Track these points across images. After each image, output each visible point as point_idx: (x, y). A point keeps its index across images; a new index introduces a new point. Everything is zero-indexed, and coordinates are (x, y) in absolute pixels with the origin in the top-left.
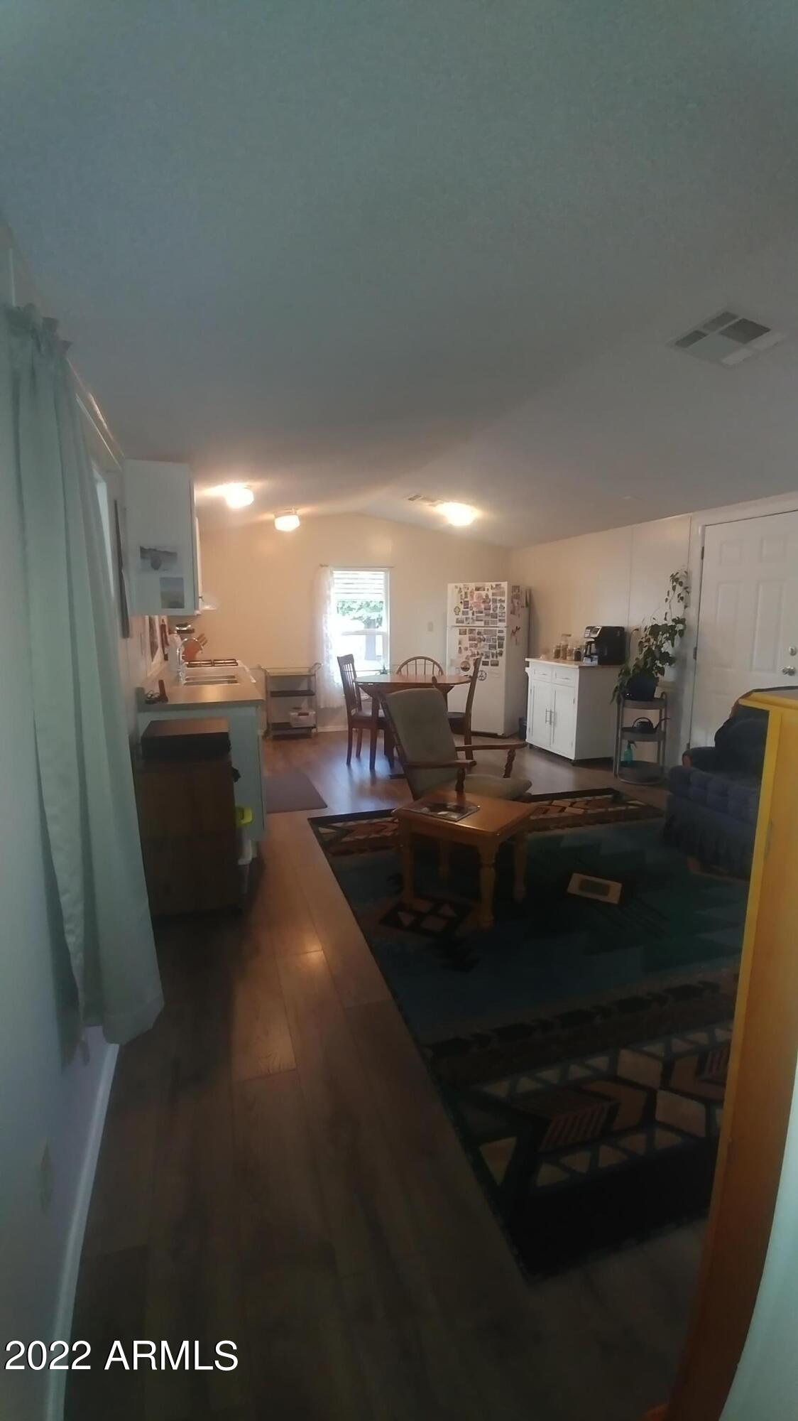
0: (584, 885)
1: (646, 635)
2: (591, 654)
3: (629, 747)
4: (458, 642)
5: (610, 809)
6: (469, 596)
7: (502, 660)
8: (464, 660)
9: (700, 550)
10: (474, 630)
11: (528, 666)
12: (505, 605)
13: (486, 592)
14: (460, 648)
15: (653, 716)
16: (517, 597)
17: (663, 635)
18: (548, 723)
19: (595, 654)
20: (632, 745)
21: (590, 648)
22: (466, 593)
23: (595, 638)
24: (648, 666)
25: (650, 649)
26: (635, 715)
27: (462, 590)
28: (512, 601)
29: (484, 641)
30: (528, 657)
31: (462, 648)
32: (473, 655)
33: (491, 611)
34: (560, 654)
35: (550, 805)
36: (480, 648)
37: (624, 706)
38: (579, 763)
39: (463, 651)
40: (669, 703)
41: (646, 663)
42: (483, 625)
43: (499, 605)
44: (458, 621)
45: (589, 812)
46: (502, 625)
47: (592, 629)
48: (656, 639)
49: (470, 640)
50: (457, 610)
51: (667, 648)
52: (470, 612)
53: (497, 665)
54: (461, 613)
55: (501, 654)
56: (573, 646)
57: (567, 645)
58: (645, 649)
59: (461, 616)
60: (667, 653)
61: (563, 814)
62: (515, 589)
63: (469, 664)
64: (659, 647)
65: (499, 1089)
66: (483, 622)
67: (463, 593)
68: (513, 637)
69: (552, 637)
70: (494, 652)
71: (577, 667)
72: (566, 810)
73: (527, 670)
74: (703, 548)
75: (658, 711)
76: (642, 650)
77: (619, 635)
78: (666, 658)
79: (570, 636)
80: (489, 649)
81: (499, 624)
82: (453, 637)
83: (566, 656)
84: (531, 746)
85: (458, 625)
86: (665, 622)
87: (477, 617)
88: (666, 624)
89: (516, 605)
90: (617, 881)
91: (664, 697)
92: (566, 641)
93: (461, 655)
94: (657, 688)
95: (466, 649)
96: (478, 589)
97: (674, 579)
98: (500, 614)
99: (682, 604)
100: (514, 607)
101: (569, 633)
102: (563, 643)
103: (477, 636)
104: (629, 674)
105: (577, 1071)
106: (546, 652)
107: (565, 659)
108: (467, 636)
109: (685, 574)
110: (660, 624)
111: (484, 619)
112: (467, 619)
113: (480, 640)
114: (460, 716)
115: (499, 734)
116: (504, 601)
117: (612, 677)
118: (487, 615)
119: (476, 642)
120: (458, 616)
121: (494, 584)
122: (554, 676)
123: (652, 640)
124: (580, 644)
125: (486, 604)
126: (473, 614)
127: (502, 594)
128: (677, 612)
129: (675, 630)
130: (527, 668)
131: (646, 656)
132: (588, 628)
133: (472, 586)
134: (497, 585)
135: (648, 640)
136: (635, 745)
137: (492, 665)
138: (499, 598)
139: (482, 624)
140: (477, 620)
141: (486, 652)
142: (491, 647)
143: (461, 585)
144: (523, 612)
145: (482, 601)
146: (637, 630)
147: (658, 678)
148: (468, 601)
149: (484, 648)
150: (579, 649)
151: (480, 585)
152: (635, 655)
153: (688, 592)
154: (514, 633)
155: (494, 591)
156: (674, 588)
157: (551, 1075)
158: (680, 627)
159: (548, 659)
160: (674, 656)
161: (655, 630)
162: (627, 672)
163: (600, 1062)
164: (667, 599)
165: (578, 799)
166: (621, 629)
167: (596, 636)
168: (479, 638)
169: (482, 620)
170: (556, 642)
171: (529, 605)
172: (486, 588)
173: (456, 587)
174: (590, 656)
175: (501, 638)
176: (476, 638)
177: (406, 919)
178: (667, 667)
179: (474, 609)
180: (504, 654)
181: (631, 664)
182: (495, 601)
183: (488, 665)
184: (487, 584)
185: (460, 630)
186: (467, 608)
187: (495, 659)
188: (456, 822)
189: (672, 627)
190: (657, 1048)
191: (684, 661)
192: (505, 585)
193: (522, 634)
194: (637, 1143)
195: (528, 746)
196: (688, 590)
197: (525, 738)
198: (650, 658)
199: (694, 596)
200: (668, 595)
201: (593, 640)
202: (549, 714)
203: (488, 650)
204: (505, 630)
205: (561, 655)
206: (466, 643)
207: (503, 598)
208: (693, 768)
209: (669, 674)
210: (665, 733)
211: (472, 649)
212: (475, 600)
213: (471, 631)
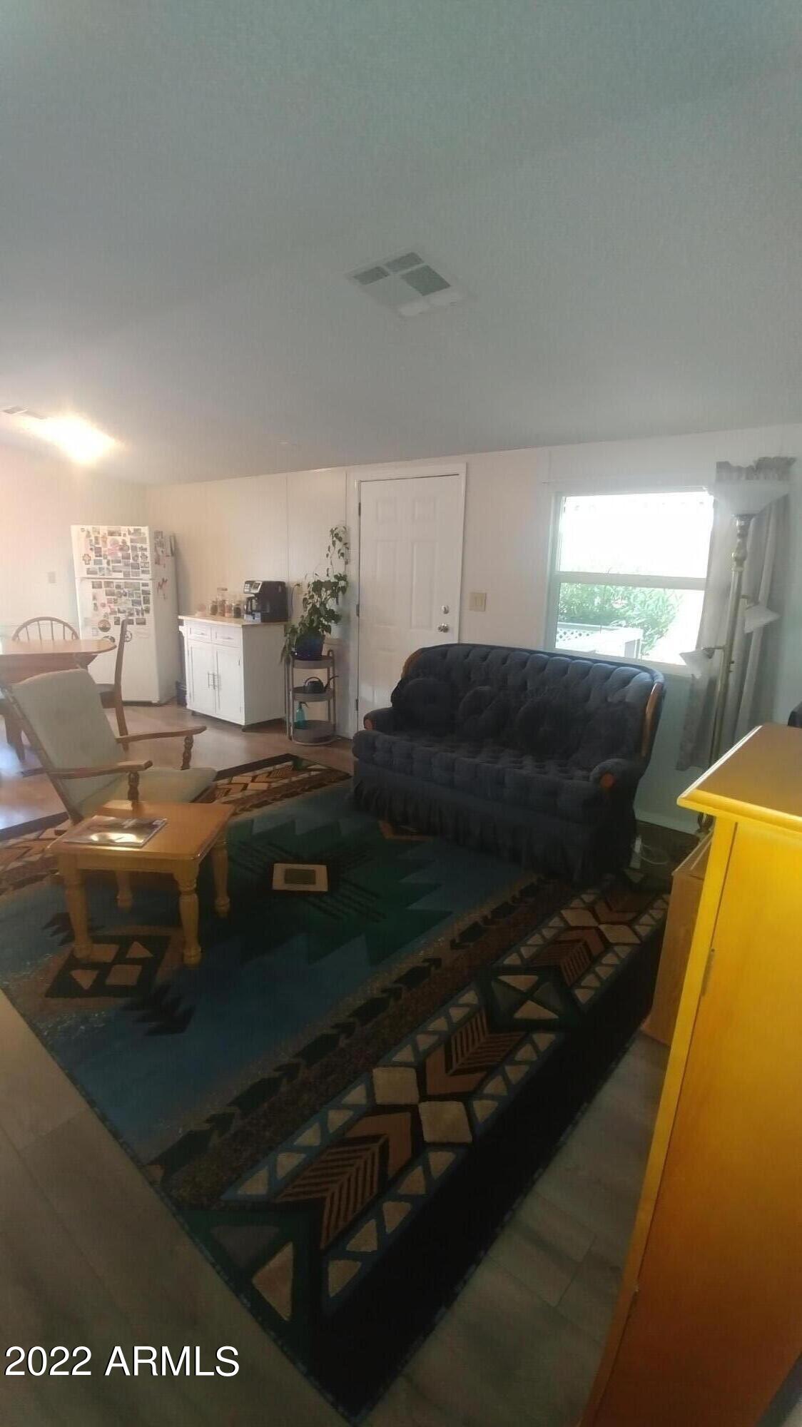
0: (289, 877)
1: (309, 592)
2: (252, 611)
3: (300, 707)
4: (91, 598)
5: (294, 779)
6: (100, 541)
7: (150, 617)
8: (102, 618)
9: (357, 505)
10: (113, 582)
11: (182, 625)
12: (148, 553)
13: (122, 537)
14: (95, 604)
15: (321, 674)
16: (162, 545)
17: (326, 591)
18: (211, 687)
19: (258, 611)
20: (303, 705)
21: (251, 604)
22: (96, 538)
23: (256, 594)
24: (314, 625)
25: (314, 606)
26: (304, 675)
27: (91, 533)
28: (155, 547)
29: (125, 595)
30: (180, 614)
31: (98, 605)
32: (113, 612)
33: (131, 561)
34: (217, 610)
35: (230, 783)
36: (120, 604)
37: (293, 666)
38: (251, 728)
39: (100, 608)
40: (335, 661)
41: (312, 621)
42: (122, 577)
43: (140, 553)
44: (89, 572)
45: (274, 785)
46: (146, 578)
47: (251, 584)
48: (320, 596)
49: (107, 595)
50: (87, 558)
51: (331, 604)
52: (105, 562)
53: (144, 623)
54: (92, 562)
55: (147, 611)
56: (231, 602)
57: (224, 601)
58: (309, 607)
59: (92, 566)
60: (332, 610)
61: (247, 793)
62: (157, 536)
63: (109, 623)
64: (323, 604)
65: (256, 1186)
66: (122, 574)
67: (93, 538)
68: (159, 591)
69: (205, 591)
70: (140, 608)
71: (241, 626)
72: (249, 787)
73: (181, 628)
74: (360, 504)
75: (326, 670)
76: (307, 608)
77: (280, 590)
78: (332, 616)
79: (226, 590)
80: (133, 605)
81: (142, 576)
82: (85, 592)
83: (224, 612)
84: (194, 713)
85: (90, 576)
86: (327, 579)
87: (114, 567)
88: (329, 581)
89: (160, 553)
90: (320, 863)
91: (331, 655)
92: (223, 595)
93: (97, 613)
94: (324, 645)
95: (103, 605)
96: (111, 534)
97: (336, 536)
98: (143, 565)
99: (342, 560)
100: (158, 556)
101: (224, 587)
102: (220, 598)
103: (116, 591)
104: (297, 632)
105: (337, 1118)
106: (202, 608)
107: (224, 615)
108: (104, 589)
109: (344, 529)
110: (323, 581)
111: (123, 570)
112: (100, 569)
113: (120, 595)
114: (108, 690)
115: (153, 702)
116: (146, 549)
117: (276, 636)
118: (127, 565)
119: (115, 597)
120: (88, 566)
121: (132, 529)
122: (214, 636)
123: (316, 597)
124: (238, 599)
125: (125, 552)
126: (108, 563)
127: (143, 541)
128: (339, 568)
129: (338, 586)
130: (180, 627)
131: (310, 614)
132: (247, 582)
133: (104, 529)
134: (135, 530)
135: (312, 597)
136: (306, 705)
137: (138, 624)
138: (139, 545)
139: (121, 575)
140: (114, 571)
141: (128, 609)
142: (135, 603)
143: (89, 528)
144: (169, 561)
145: (118, 548)
146: (298, 585)
147: (324, 636)
148: (100, 548)
149: (126, 603)
150: (238, 605)
151: (113, 528)
152: (299, 614)
153: (348, 549)
154: (160, 586)
155: (132, 537)
156: (334, 543)
157: (310, 1137)
158: (342, 583)
159: (204, 616)
160: (339, 613)
161: (318, 586)
162: (294, 631)
163: (356, 1095)
164: (327, 555)
165: (258, 772)
166: (282, 584)
167: (257, 591)
168: (120, 593)
169: (121, 572)
170: (211, 597)
171: (175, 553)
172: (122, 533)
173: (83, 530)
174: (251, 613)
175: (145, 592)
176: (115, 593)
177: (85, 979)
178: (333, 625)
179: (109, 558)
180: (151, 611)
181: (296, 621)
182: (134, 548)
183: (133, 624)
184: (123, 527)
185: (93, 582)
186: (100, 556)
187: (141, 617)
188: (142, 847)
189: (336, 584)
190: (405, 1054)
191: (349, 617)
192: (145, 530)
193: (169, 588)
194: (415, 1182)
195: (190, 713)
196: (348, 546)
197: (186, 704)
198: (316, 616)
199: (353, 552)
200: (329, 550)
201: (253, 595)
202: (211, 677)
203: (131, 606)
204: (150, 583)
205: (219, 611)
206: (103, 598)
207: (144, 546)
208: (376, 733)
209: (335, 631)
210: (334, 691)
211: (111, 605)
212: (109, 547)
213: (108, 584)
